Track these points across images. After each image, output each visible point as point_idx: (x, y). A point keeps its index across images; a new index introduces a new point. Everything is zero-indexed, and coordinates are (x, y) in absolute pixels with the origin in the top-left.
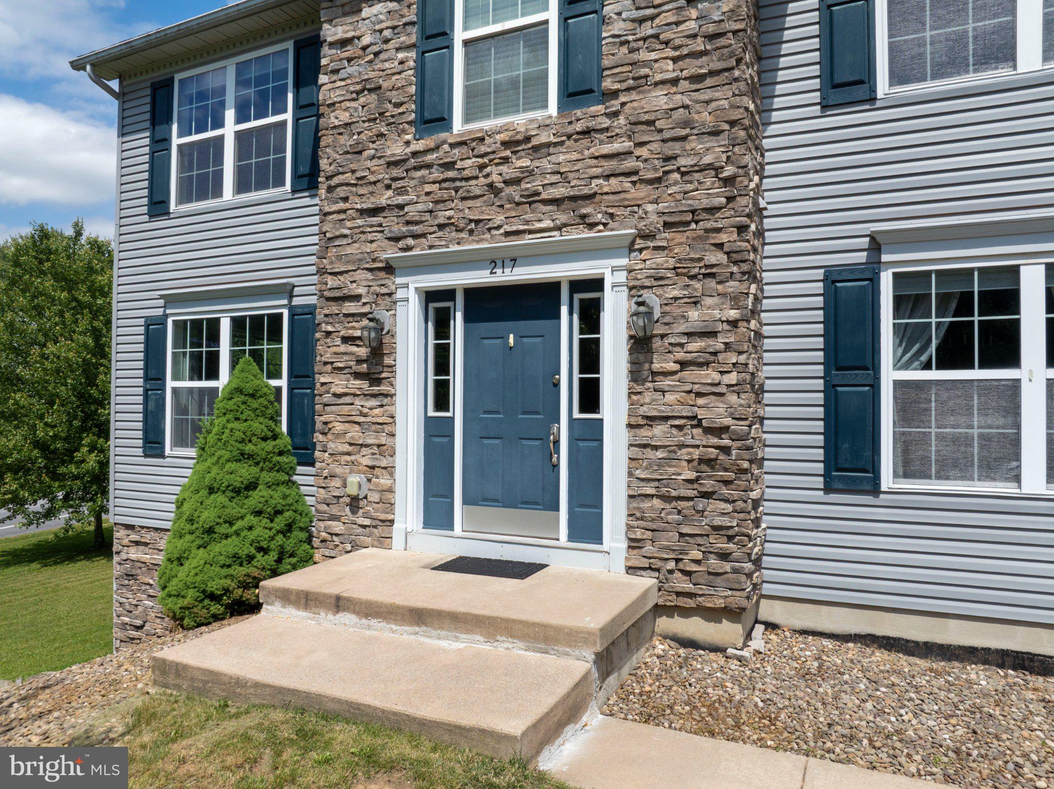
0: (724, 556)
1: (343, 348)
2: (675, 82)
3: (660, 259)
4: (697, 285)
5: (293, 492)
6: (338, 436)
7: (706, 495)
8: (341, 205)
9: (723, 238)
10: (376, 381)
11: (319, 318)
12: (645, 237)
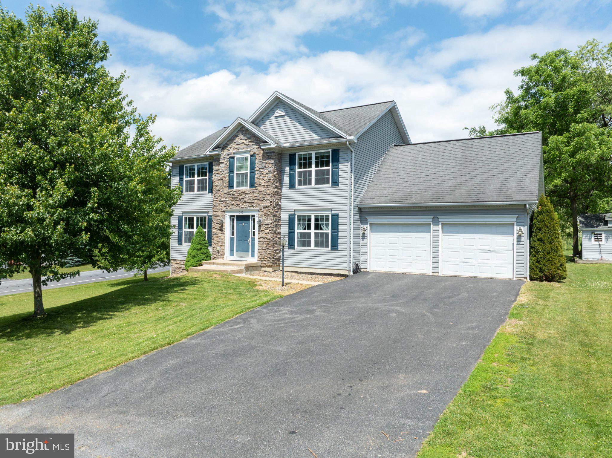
0: (270, 258)
1: (217, 225)
2: (264, 186)
3: (262, 213)
4: (267, 217)
5: (208, 250)
6: (216, 240)
7: (267, 249)
8: (216, 200)
9: (270, 210)
10: (221, 230)
11: (213, 219)
12: (261, 209)
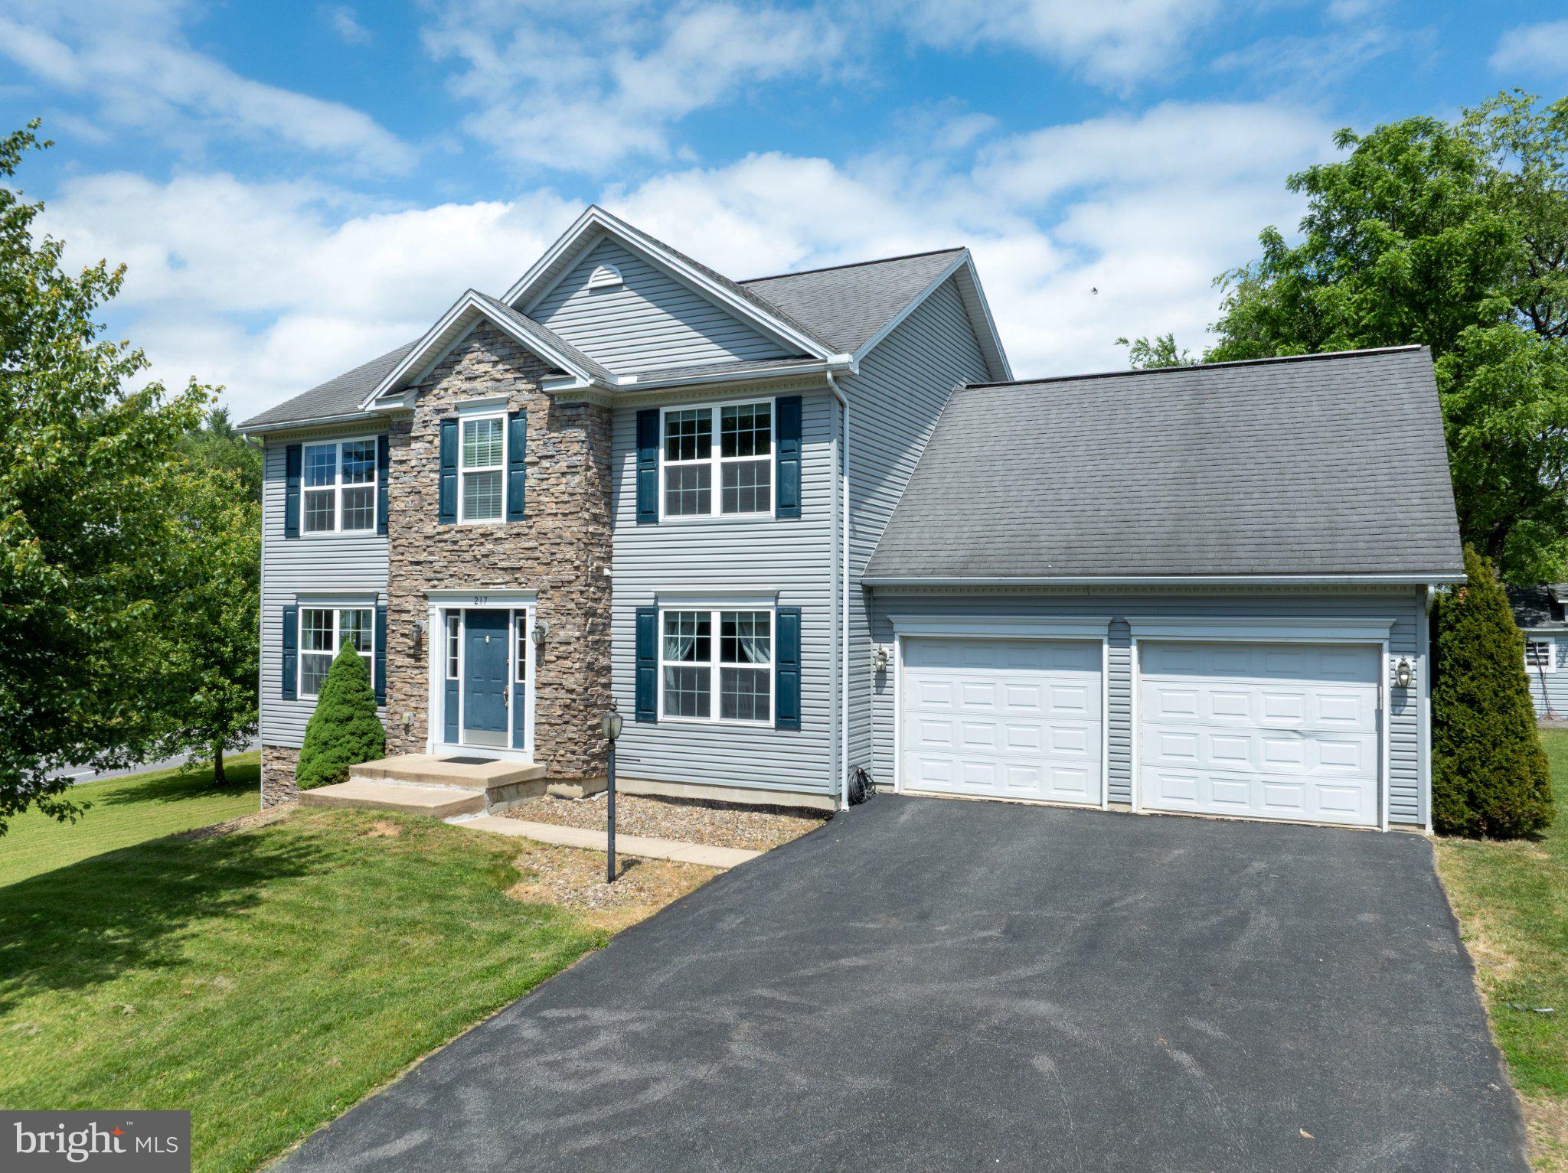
0: (573, 753)
1: (401, 640)
2: (556, 515)
3: (549, 604)
4: (564, 618)
5: (375, 722)
6: (399, 690)
7: (566, 723)
8: (400, 557)
9: (574, 596)
10: (418, 660)
11: (388, 621)
12: (544, 592)
